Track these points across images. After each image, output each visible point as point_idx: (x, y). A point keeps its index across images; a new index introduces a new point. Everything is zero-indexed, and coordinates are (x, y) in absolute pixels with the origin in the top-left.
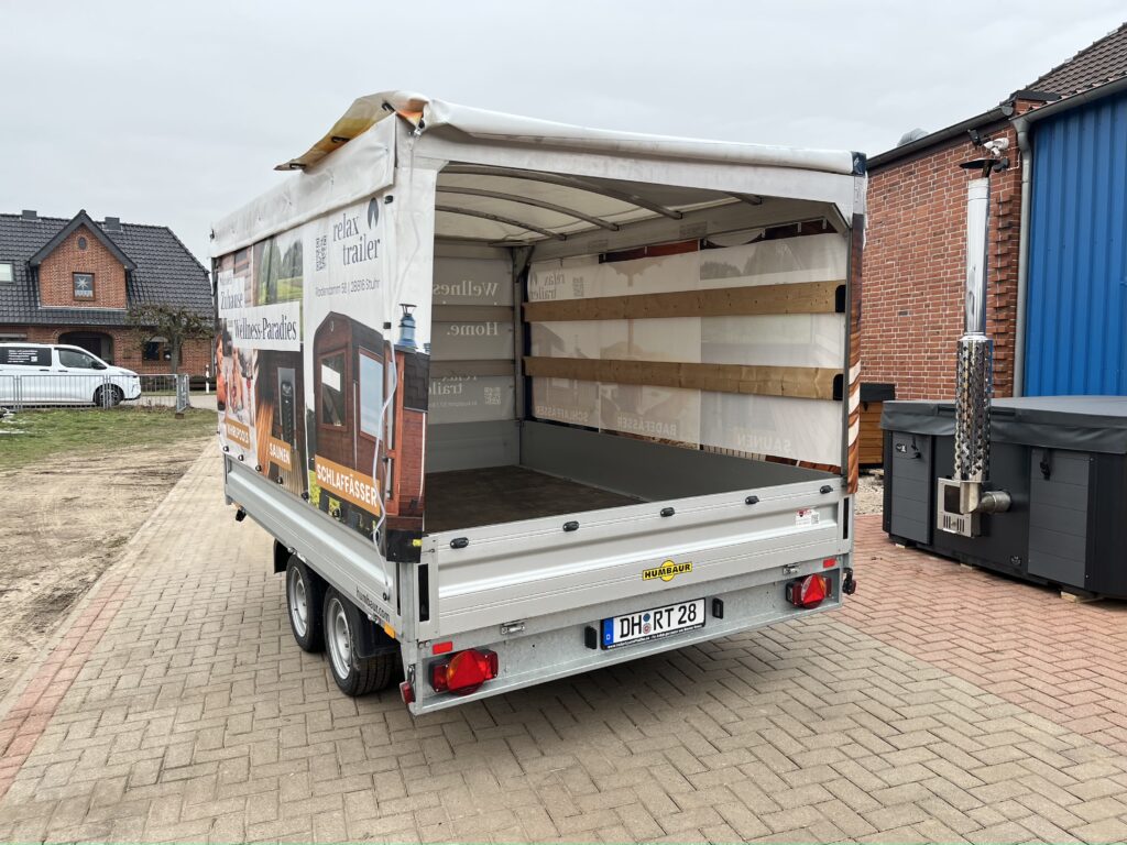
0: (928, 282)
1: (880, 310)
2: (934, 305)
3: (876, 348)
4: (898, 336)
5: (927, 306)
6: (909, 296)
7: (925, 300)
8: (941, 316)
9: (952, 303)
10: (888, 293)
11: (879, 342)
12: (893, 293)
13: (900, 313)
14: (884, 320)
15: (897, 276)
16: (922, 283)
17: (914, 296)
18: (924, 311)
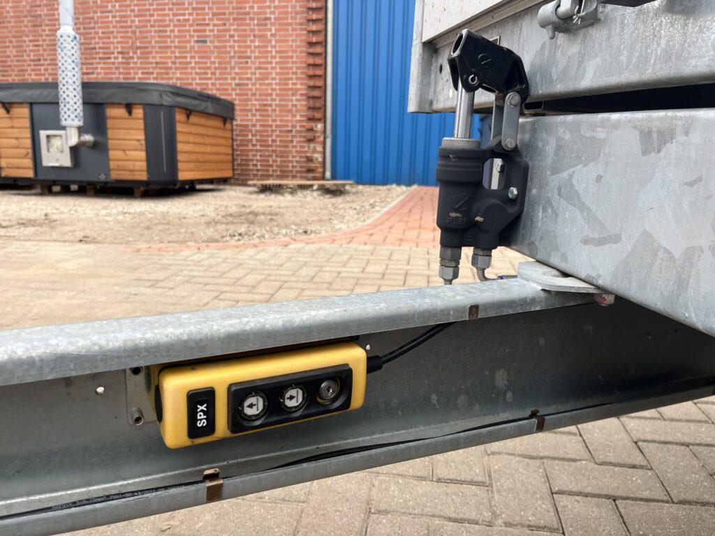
0: (231, 14)
1: (169, 36)
2: (240, 36)
3: (167, 74)
4: (196, 63)
5: (232, 36)
6: (208, 25)
7: (229, 30)
8: (250, 47)
9: (261, 36)
10: (179, 20)
11: (171, 68)
12: (187, 20)
13: (197, 42)
14: (176, 47)
16: (224, 14)
17: (214, 25)
18: (229, 41)
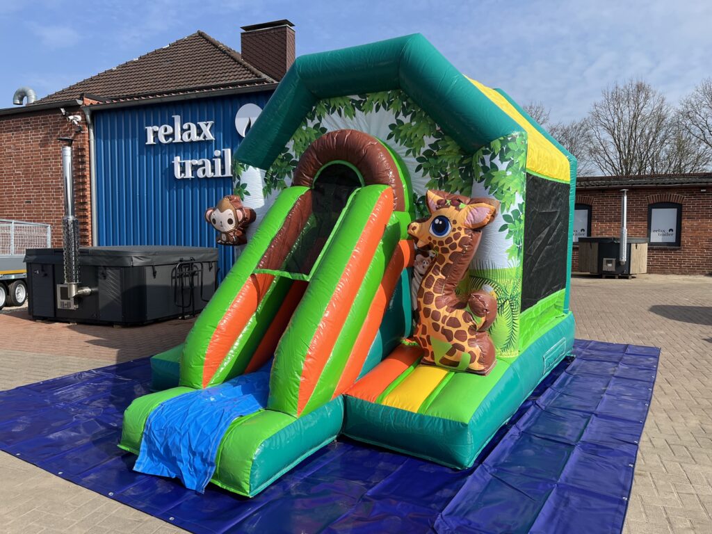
0: (42, 186)
1: (14, 199)
2: (46, 198)
4: (26, 215)
5: (43, 199)
6: (32, 192)
7: (41, 195)
8: (51, 205)
9: (57, 198)
10: (18, 190)
11: (14, 218)
12: (21, 190)
13: (27, 202)
14: (16, 206)
15: (23, 180)
16: (39, 186)
17: (35, 192)
18: (41, 202)
